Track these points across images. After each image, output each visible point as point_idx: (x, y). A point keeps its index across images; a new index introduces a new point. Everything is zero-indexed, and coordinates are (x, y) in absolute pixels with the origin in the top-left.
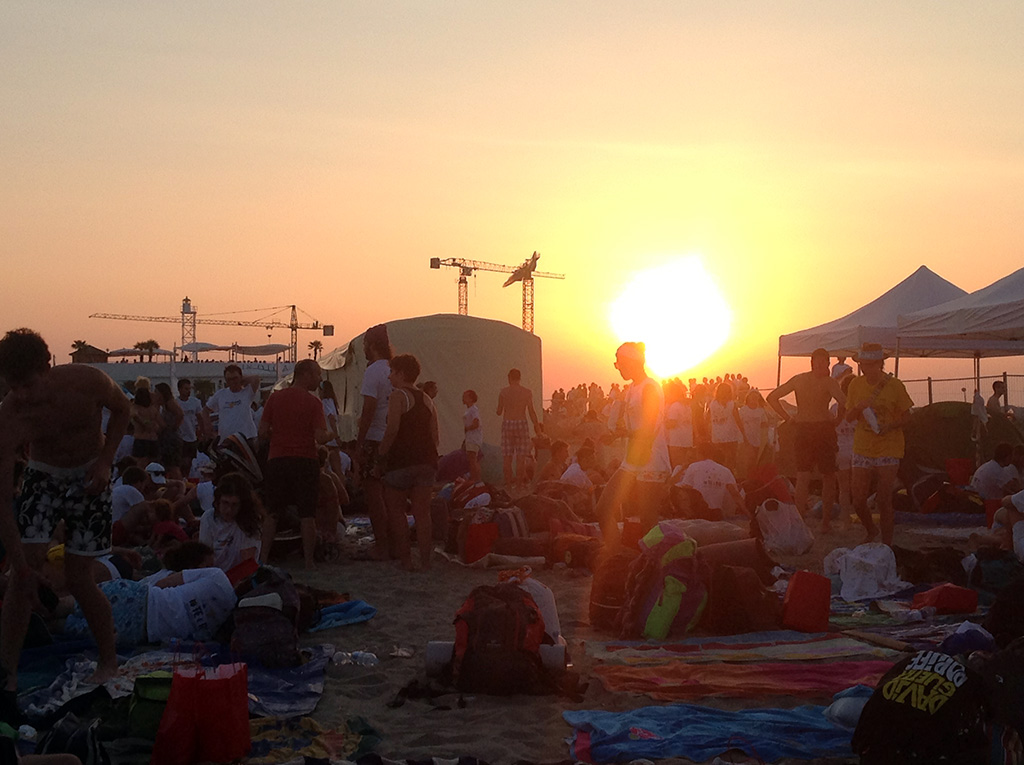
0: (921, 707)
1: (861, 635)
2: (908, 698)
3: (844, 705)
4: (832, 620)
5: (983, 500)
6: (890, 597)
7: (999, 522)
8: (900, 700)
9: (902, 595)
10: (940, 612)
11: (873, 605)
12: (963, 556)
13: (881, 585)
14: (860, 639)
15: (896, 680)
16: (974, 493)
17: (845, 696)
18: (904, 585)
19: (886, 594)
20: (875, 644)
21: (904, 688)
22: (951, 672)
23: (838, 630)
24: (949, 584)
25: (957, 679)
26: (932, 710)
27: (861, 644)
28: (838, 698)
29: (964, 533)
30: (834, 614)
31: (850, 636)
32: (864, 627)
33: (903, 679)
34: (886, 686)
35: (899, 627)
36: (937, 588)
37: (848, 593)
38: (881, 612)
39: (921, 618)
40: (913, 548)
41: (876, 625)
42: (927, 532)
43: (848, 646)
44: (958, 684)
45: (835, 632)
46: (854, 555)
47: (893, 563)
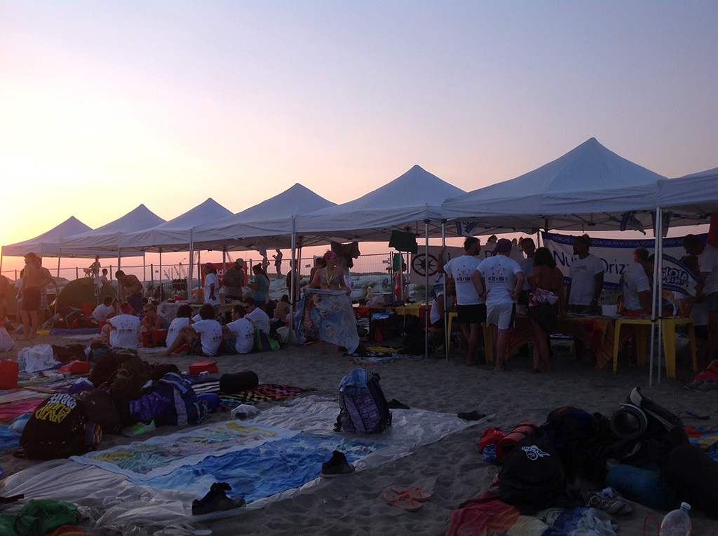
0: (54, 421)
1: (33, 388)
2: (48, 417)
3: (19, 424)
4: (20, 382)
5: (98, 322)
6: (50, 369)
7: (104, 331)
8: (44, 418)
9: (56, 367)
10: (72, 374)
11: (41, 374)
12: (85, 347)
13: (45, 364)
14: (33, 390)
15: (42, 409)
16: (93, 319)
17: (19, 419)
18: (57, 363)
19: (48, 368)
20: (40, 392)
21: (46, 412)
22: (69, 402)
23: (21, 387)
24: (77, 361)
25: (72, 405)
26: (59, 421)
27: (33, 393)
28: (16, 420)
29: (87, 337)
30: (21, 379)
31: (28, 389)
32: (35, 384)
33: (46, 408)
34: (37, 413)
35: (52, 383)
36: (72, 363)
37: (29, 369)
38: (44, 376)
39: (63, 378)
40: (63, 345)
41: (41, 383)
42: (72, 337)
43: (26, 394)
44: (72, 408)
45: (21, 388)
46: (33, 350)
47: (52, 353)
